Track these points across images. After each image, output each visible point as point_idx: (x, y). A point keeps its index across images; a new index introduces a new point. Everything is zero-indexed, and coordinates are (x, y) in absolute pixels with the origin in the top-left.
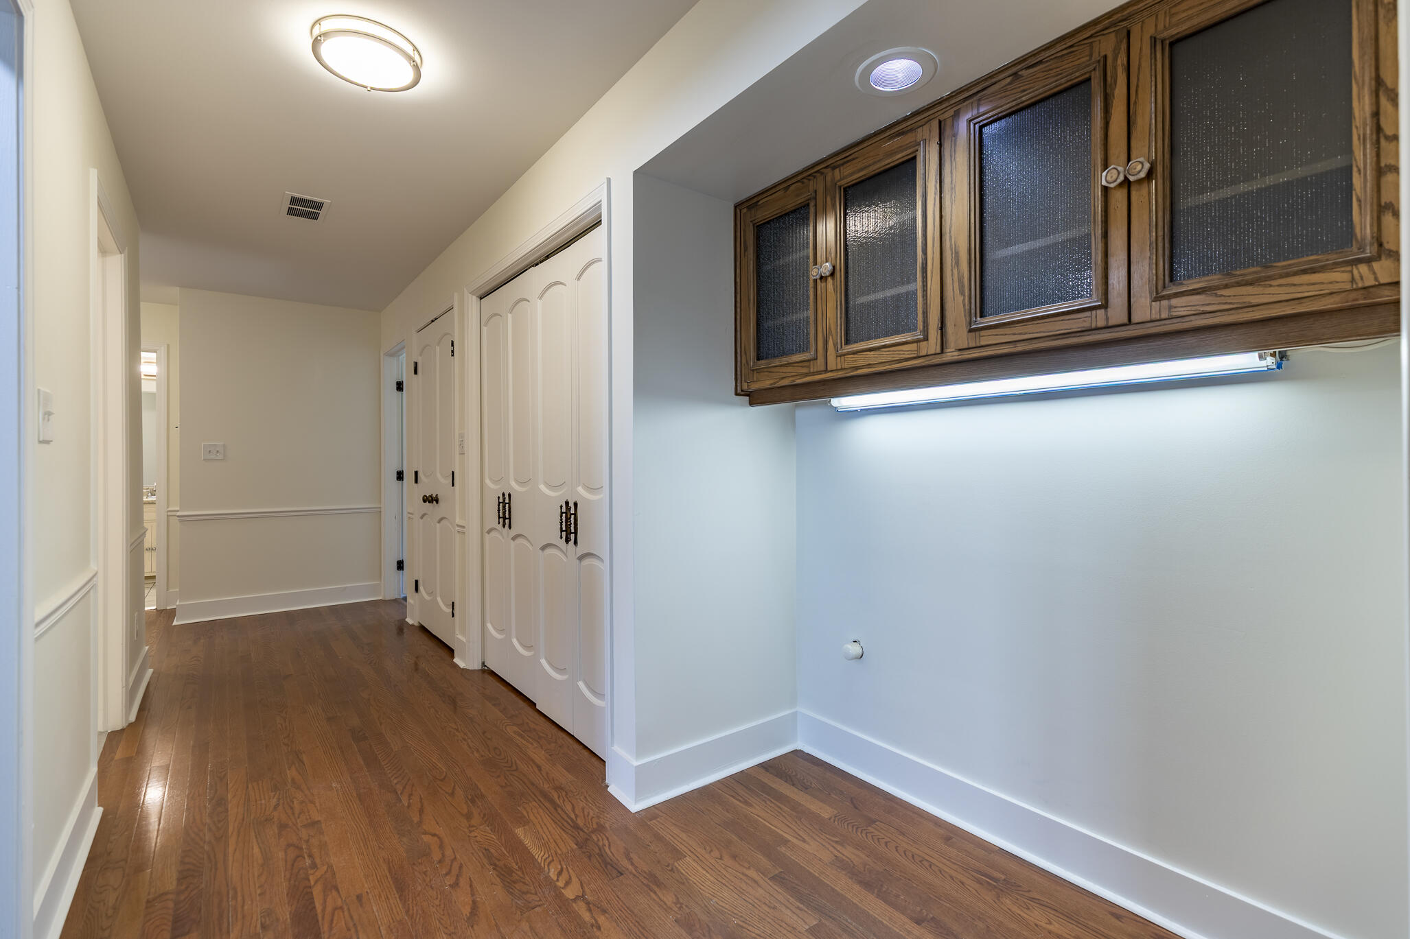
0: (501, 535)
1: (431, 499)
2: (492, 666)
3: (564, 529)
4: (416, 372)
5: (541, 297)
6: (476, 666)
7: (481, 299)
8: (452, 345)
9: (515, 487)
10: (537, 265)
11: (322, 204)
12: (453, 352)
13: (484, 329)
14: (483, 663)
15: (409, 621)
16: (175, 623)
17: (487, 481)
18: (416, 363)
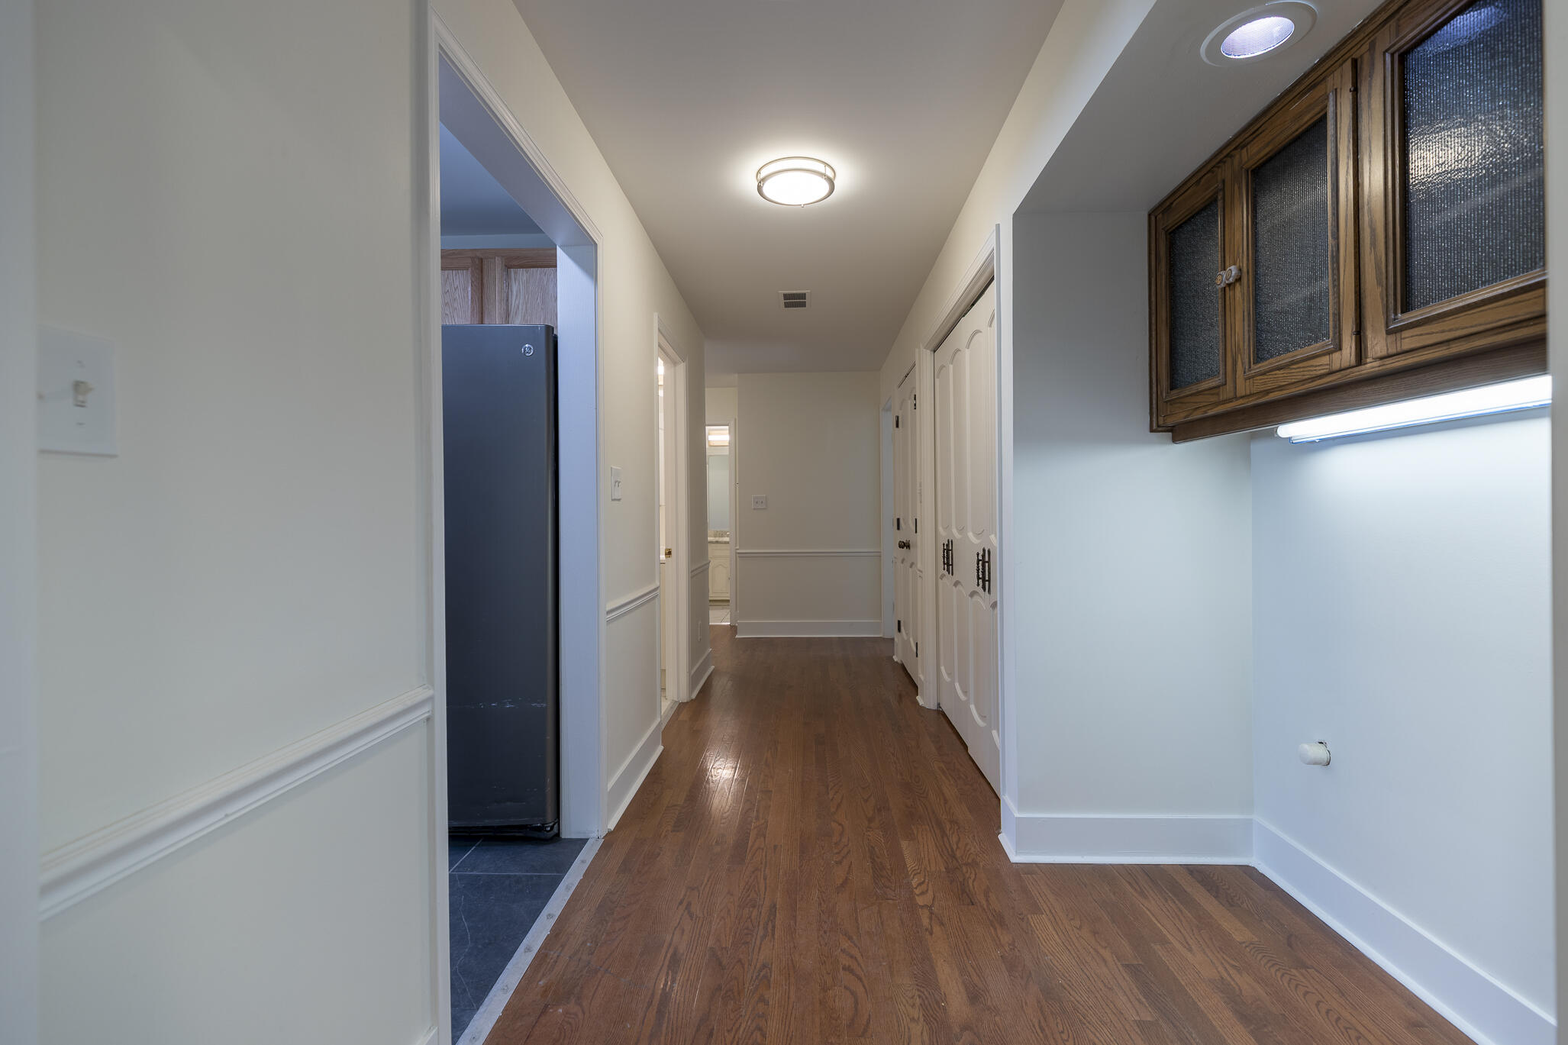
0: (948, 580)
1: (905, 545)
2: (945, 708)
3: (981, 576)
4: (897, 426)
5: (968, 347)
6: (932, 706)
7: (935, 351)
8: (915, 399)
9: (956, 535)
10: (966, 314)
11: (805, 294)
12: (915, 405)
13: (937, 380)
14: (939, 704)
15: (895, 658)
16: (737, 636)
17: (940, 529)
18: (898, 417)
